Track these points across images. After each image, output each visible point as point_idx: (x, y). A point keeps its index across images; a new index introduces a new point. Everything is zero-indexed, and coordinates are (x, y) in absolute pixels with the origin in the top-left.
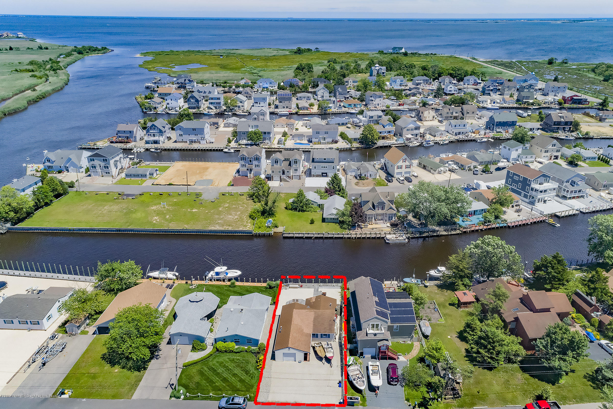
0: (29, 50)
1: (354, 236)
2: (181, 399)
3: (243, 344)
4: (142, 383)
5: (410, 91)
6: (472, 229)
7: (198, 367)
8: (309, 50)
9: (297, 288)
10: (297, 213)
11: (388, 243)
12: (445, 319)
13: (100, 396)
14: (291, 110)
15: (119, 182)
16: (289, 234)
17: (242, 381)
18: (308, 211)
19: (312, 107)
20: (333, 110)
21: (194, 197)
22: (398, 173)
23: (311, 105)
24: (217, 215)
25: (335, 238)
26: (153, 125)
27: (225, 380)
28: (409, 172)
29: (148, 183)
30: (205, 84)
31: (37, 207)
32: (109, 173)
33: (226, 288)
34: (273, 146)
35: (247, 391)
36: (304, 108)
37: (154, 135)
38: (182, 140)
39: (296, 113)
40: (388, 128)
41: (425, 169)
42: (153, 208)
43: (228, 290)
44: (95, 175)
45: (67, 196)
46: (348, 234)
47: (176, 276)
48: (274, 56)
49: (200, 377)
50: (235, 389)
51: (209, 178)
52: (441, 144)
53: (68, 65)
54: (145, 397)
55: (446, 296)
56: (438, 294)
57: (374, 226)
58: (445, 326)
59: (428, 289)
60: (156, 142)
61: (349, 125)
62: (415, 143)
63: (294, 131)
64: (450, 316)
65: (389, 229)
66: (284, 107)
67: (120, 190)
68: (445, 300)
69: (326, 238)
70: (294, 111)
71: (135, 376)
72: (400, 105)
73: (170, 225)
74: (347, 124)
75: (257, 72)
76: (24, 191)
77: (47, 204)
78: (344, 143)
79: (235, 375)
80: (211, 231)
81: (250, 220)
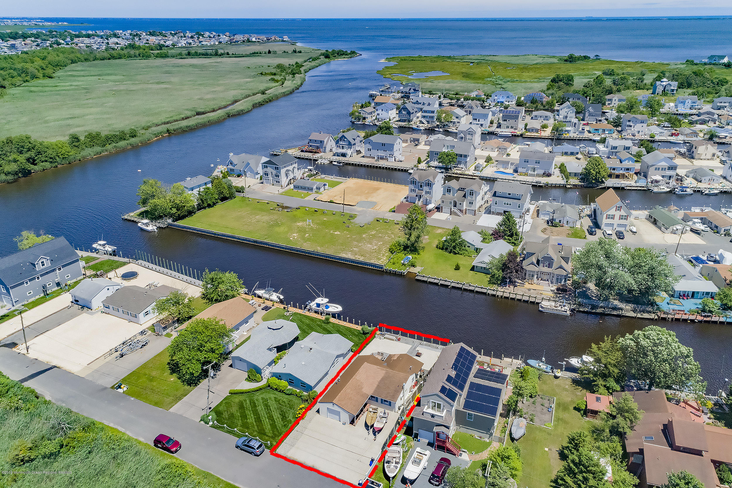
0: (284, 54)
1: (500, 294)
2: (208, 425)
3: (296, 387)
4: (185, 399)
5: (699, 116)
6: (677, 316)
7: (241, 398)
8: (586, 58)
9: (393, 340)
10: (447, 254)
11: (541, 311)
12: (555, 426)
13: (146, 399)
14: (516, 131)
15: (286, 194)
16: (424, 276)
17: (273, 426)
18: (461, 254)
19: (545, 129)
20: (572, 135)
21: (345, 219)
22: (607, 225)
23: (544, 127)
24: (357, 241)
25: (477, 292)
26: (343, 136)
27: (258, 419)
28: (625, 226)
29: (311, 197)
30: (434, 94)
31: (200, 207)
32: (279, 182)
33: (319, 323)
34: (467, 173)
35: (272, 437)
36: (532, 130)
37: (343, 147)
38: (370, 155)
39: (521, 135)
40: (627, 164)
41: (656, 224)
42: (298, 224)
43: (319, 325)
44: (267, 183)
45: (233, 200)
46: (494, 290)
47: (279, 298)
48: (537, 64)
49: (237, 408)
50: (262, 432)
51: (374, 200)
52: (706, 194)
53: (310, 69)
54: (180, 413)
55: (577, 395)
56: (566, 390)
57: (534, 287)
58: (549, 434)
59: (557, 381)
60: (344, 155)
61: (579, 156)
62: (662, 187)
63: (505, 156)
64: (566, 422)
65: (551, 294)
66: (508, 127)
67: (280, 201)
68: (573, 402)
69: (465, 290)
70: (519, 133)
71: (184, 390)
72: (672, 135)
73: (305, 244)
74: (577, 153)
75: (503, 83)
76: (192, 190)
77: (209, 206)
78: (561, 177)
79: (271, 418)
80: (340, 259)
81: (388, 254)
